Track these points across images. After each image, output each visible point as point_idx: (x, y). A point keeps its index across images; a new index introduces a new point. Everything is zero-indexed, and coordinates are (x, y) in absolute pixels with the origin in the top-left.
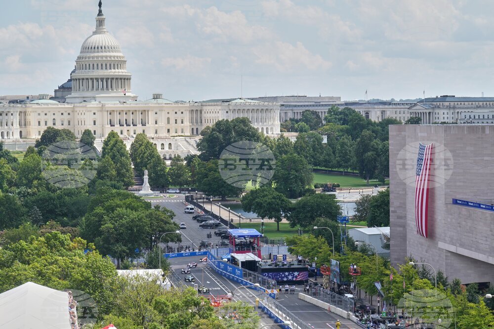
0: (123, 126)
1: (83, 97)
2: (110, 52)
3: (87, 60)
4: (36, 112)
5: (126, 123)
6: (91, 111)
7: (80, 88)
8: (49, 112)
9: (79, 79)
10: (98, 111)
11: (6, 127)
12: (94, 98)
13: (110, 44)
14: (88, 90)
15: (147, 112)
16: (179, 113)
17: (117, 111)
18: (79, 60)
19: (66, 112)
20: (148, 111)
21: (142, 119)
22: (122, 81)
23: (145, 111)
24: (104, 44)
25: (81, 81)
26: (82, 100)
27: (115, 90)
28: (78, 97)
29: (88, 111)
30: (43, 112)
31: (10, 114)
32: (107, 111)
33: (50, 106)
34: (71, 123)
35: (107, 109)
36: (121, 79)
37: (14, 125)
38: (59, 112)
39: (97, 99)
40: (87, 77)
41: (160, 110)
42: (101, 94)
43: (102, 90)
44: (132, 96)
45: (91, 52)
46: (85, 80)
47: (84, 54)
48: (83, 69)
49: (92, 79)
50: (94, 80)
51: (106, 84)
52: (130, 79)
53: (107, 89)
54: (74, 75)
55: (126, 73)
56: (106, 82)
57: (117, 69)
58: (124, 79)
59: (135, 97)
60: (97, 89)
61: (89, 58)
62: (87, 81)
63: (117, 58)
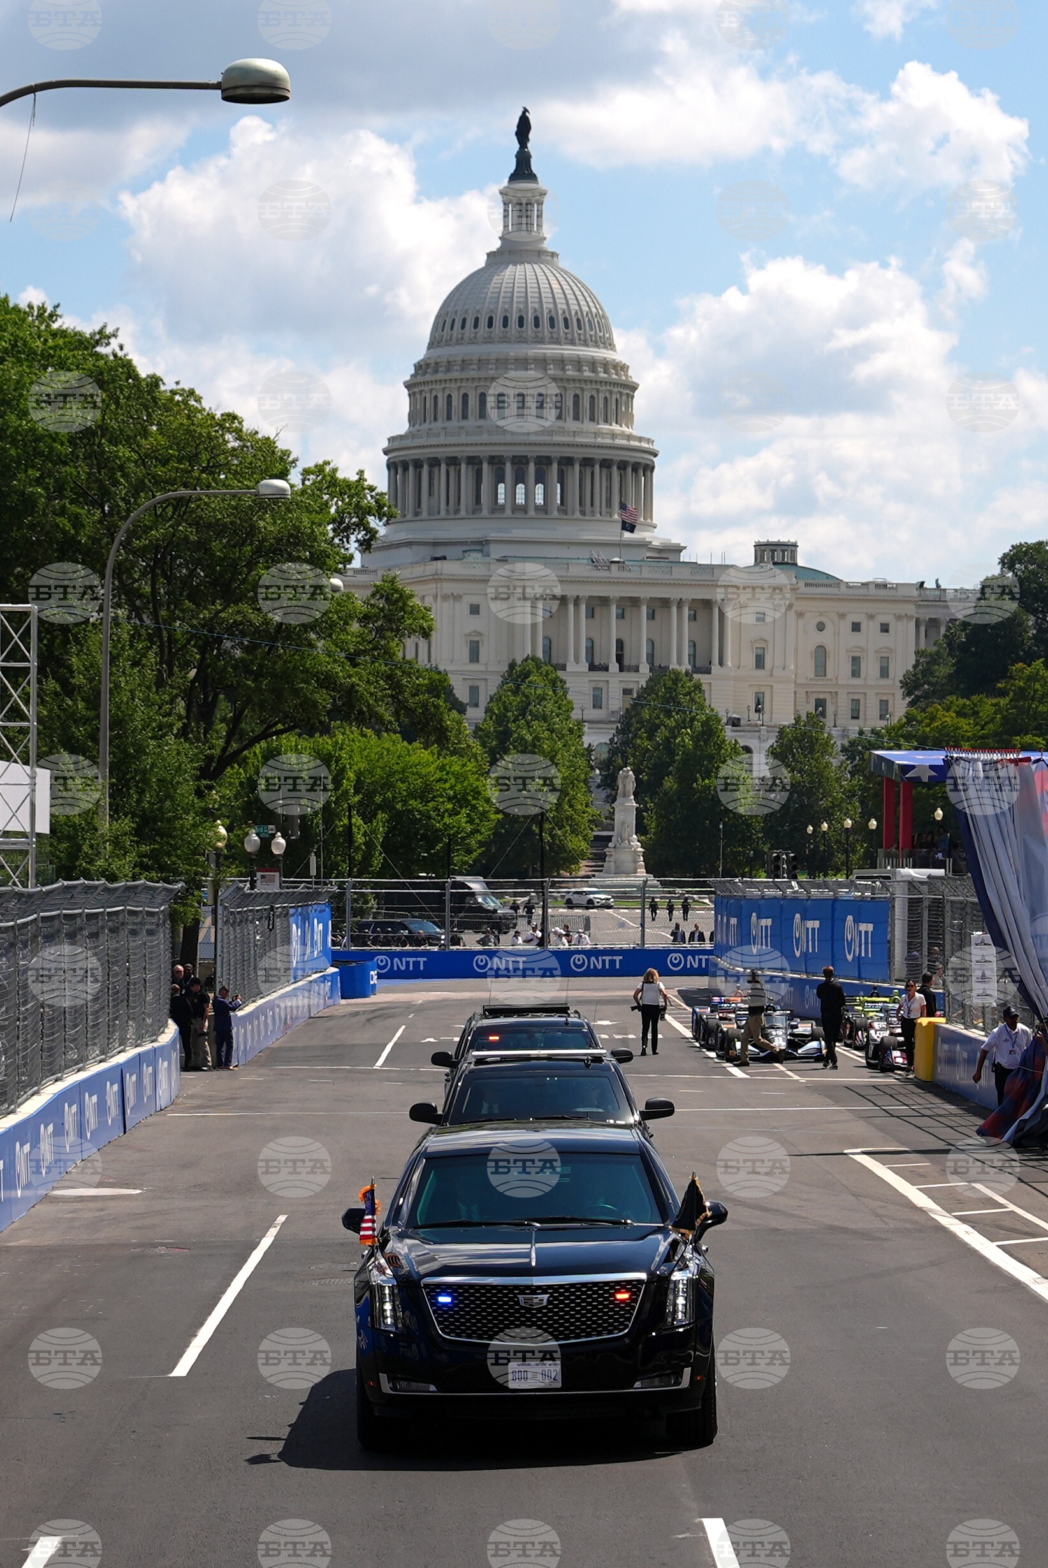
0: (606, 669)
1: (435, 544)
2: (572, 343)
3: (455, 374)
5: (620, 659)
6: (457, 598)
7: (419, 504)
9: (418, 464)
12: (481, 546)
13: (562, 306)
14: (457, 511)
15: (716, 611)
16: (871, 628)
17: (576, 601)
18: (420, 379)
21: (693, 644)
22: (610, 478)
23: (708, 603)
25: (425, 470)
26: (426, 552)
27: (578, 515)
28: (409, 544)
29: (445, 598)
36: (606, 464)
39: (493, 548)
40: (451, 451)
42: (514, 531)
43: (516, 508)
44: (655, 543)
45: (472, 342)
46: (443, 466)
47: (445, 352)
48: (435, 419)
49: (474, 461)
50: (485, 466)
51: (540, 488)
52: (649, 468)
53: (544, 509)
54: (396, 444)
55: (629, 437)
56: (540, 478)
57: (592, 419)
58: (622, 466)
59: (669, 553)
60: (496, 508)
61: (465, 364)
62: (452, 469)
63: (594, 370)
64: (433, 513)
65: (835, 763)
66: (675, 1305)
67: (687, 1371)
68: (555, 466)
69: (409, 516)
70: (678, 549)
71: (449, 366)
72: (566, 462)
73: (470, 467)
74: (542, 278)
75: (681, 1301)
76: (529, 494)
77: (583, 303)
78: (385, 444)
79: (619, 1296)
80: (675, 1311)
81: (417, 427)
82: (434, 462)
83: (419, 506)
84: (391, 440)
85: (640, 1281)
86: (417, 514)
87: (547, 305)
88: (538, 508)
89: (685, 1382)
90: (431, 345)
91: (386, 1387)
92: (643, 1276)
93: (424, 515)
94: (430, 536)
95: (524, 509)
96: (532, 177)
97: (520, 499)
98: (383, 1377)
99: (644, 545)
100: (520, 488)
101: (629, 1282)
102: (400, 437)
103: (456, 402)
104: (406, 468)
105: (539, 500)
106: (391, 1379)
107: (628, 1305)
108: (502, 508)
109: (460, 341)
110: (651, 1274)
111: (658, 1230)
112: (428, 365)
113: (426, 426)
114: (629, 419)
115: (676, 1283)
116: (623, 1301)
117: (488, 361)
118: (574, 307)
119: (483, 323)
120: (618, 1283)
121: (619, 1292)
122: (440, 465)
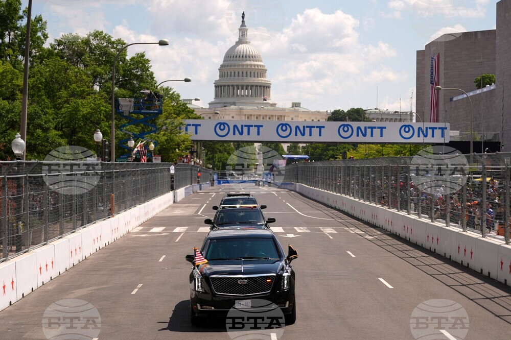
1: (225, 103)
2: (253, 61)
6: (229, 115)
10: (236, 115)
12: (234, 104)
14: (229, 96)
15: (283, 118)
17: (254, 116)
18: (221, 68)
20: (284, 116)
22: (261, 89)
23: (281, 116)
25: (223, 87)
26: (223, 105)
27: (255, 97)
28: (219, 103)
29: (227, 115)
32: (245, 115)
35: (245, 113)
36: (260, 86)
39: (237, 104)
41: (296, 116)
42: (241, 100)
43: (242, 96)
44: (271, 103)
45: (233, 61)
47: (227, 63)
48: (225, 77)
49: (233, 86)
50: (235, 87)
51: (247, 91)
52: (269, 87)
53: (247, 96)
55: (265, 81)
56: (247, 89)
57: (258, 77)
58: (264, 87)
59: (274, 105)
60: (237, 96)
61: (231, 66)
62: (228, 87)
63: (258, 67)
64: (224, 96)
65: (301, 151)
66: (284, 283)
67: (288, 302)
68: (250, 87)
69: (219, 97)
70: (275, 104)
71: (228, 66)
72: (252, 86)
74: (247, 47)
75: (286, 282)
76: (244, 92)
77: (256, 53)
78: (214, 82)
79: (268, 281)
80: (284, 285)
81: (221, 78)
82: (224, 86)
83: (221, 95)
84: (216, 81)
85: (274, 276)
86: (221, 97)
87: (248, 53)
88: (246, 96)
89: (287, 306)
90: (224, 61)
91: (199, 308)
92: (275, 275)
94: (224, 101)
95: (243, 96)
96: (245, 26)
97: (242, 94)
98: (198, 305)
99: (268, 103)
100: (243, 91)
101: (271, 276)
102: (217, 81)
103: (229, 73)
104: (218, 87)
105: (247, 94)
106: (200, 306)
107: (270, 283)
108: (239, 96)
109: (230, 61)
110: (277, 274)
111: (278, 261)
112: (223, 65)
113: (223, 78)
114: (265, 77)
115: (284, 276)
116: (269, 282)
117: (236, 65)
118: (254, 54)
119: (235, 57)
120: (267, 276)
121: (268, 279)
122: (226, 86)
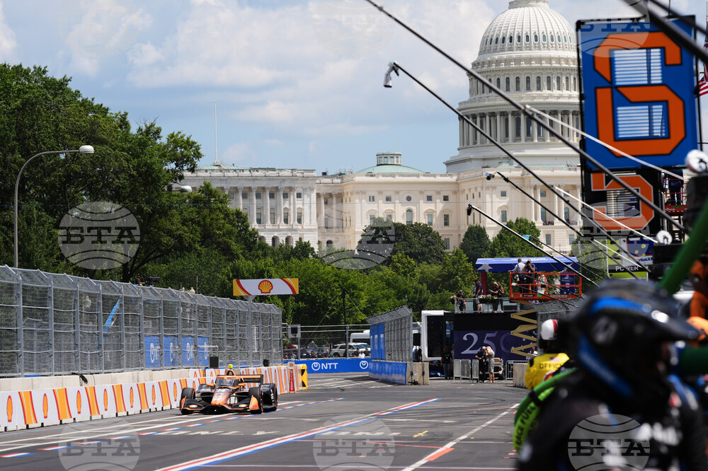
1: (484, 159)
2: (556, 48)
3: (493, 68)
4: (364, 193)
6: (495, 188)
8: (397, 192)
9: (474, 116)
10: (512, 188)
11: (283, 226)
13: (549, 30)
18: (474, 71)
19: (438, 193)
24: (534, 29)
25: (478, 119)
26: (480, 164)
28: (470, 160)
29: (488, 189)
30: (380, 193)
31: (293, 196)
32: (536, 188)
33: (398, 179)
34: (451, 221)
35: (533, 183)
36: (575, 113)
37: (306, 220)
38: (422, 192)
42: (526, 151)
43: (528, 139)
45: (502, 50)
46: (488, 118)
47: (487, 57)
48: (483, 92)
49: (504, 114)
50: (510, 116)
53: (543, 139)
54: (463, 106)
57: (567, 90)
60: (517, 139)
61: (498, 62)
62: (492, 118)
63: (567, 64)
64: (483, 142)
69: (471, 144)
71: (490, 64)
72: (555, 112)
73: (502, 117)
76: (534, 131)
77: (561, 27)
81: (474, 97)
82: (483, 115)
83: (476, 139)
86: (475, 143)
87: (542, 29)
88: (540, 138)
90: (480, 53)
93: (479, 143)
94: (481, 155)
95: (532, 139)
102: (466, 102)
108: (520, 139)
109: (496, 51)
112: (478, 63)
113: (479, 96)
118: (557, 30)
119: (507, 40)
122: (485, 117)
